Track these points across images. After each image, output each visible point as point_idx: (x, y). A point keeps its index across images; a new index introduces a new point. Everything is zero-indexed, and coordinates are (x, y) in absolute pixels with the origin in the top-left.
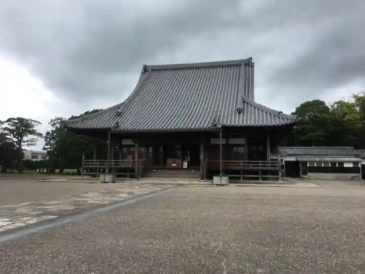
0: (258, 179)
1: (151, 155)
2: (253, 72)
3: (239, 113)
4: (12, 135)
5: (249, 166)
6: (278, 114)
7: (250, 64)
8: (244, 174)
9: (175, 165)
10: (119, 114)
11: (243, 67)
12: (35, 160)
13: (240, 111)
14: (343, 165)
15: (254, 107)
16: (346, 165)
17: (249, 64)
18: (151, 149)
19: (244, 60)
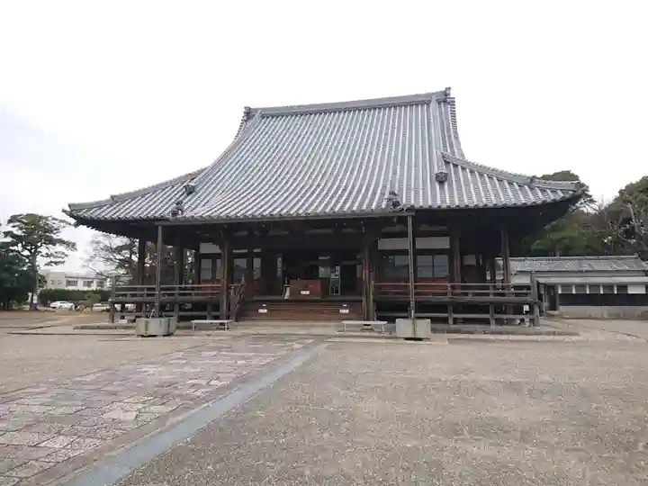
0: (486, 322)
1: (257, 275)
2: (454, 115)
3: (441, 183)
4: (20, 245)
5: (466, 294)
6: (529, 180)
7: (448, 100)
8: (455, 312)
9: (308, 292)
10: (190, 191)
11: (433, 105)
12: (71, 288)
13: (441, 180)
14: (627, 290)
15: (472, 172)
16: (631, 291)
17: (445, 99)
18: (257, 262)
19: (436, 94)
